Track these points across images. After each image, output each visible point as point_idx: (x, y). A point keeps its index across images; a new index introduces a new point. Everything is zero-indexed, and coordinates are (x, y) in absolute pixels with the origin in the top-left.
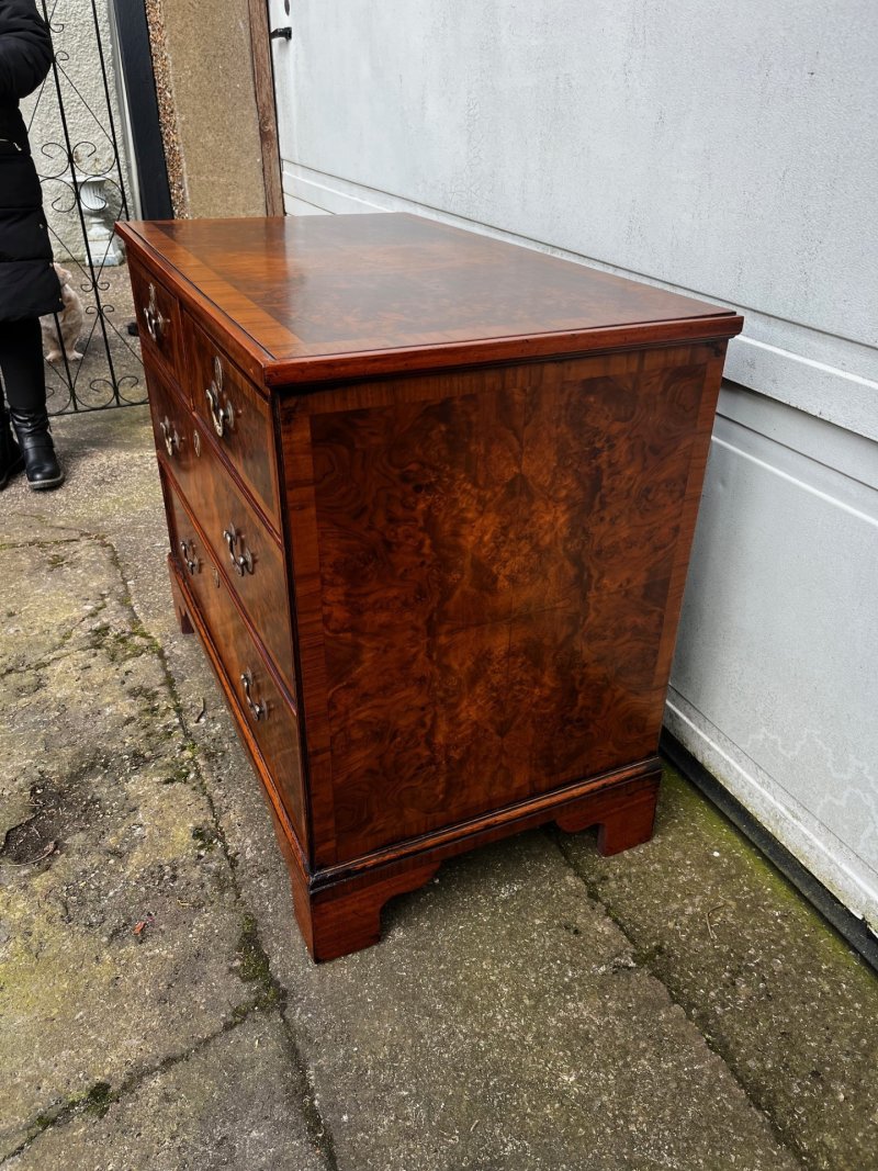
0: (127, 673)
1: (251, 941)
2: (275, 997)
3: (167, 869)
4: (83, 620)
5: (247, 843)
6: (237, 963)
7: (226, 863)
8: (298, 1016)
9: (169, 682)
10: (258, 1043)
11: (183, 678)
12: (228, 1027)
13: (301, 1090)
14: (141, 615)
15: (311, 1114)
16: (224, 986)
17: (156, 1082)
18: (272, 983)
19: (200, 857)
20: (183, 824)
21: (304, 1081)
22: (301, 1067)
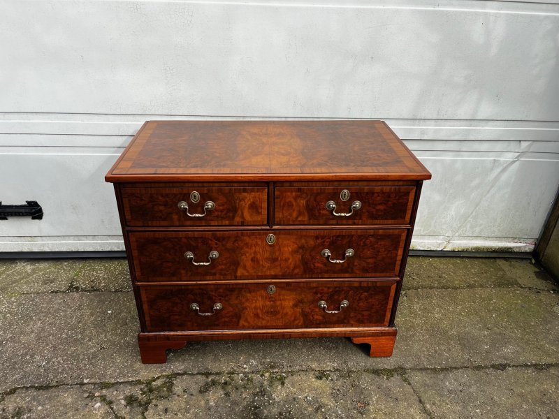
0: (185, 391)
1: (377, 372)
2: (401, 370)
3: (334, 391)
4: (112, 409)
5: (330, 365)
6: (385, 377)
7: (337, 373)
8: (408, 366)
9: (207, 374)
10: (417, 378)
11: (207, 368)
12: (409, 384)
13: (434, 370)
14: (131, 379)
15: (442, 370)
16: (394, 383)
17: (428, 406)
18: (395, 370)
19: (332, 380)
20: (312, 382)
21: (431, 369)
22: (427, 369)
